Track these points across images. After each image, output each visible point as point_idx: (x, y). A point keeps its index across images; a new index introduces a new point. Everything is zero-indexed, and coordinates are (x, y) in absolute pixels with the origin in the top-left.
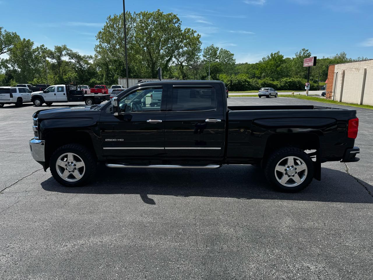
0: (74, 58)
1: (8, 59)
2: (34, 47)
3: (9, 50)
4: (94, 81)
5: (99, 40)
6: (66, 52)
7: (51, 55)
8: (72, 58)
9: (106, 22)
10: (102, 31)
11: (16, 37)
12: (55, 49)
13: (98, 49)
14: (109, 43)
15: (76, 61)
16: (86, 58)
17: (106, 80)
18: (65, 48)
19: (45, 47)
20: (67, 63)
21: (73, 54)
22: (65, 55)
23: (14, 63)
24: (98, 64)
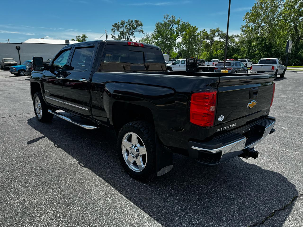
0: (223, 38)
1: (181, 42)
2: (198, 31)
3: (182, 35)
4: (236, 57)
5: (245, 21)
6: (218, 33)
7: (206, 36)
8: (222, 38)
9: (255, 3)
10: (250, 12)
11: (188, 25)
12: (210, 32)
13: (244, 29)
14: (254, 22)
15: (225, 40)
16: (233, 37)
17: (246, 55)
18: (218, 30)
19: (206, 31)
20: (218, 42)
21: (223, 35)
22: (217, 36)
23: (183, 45)
24: (242, 42)
